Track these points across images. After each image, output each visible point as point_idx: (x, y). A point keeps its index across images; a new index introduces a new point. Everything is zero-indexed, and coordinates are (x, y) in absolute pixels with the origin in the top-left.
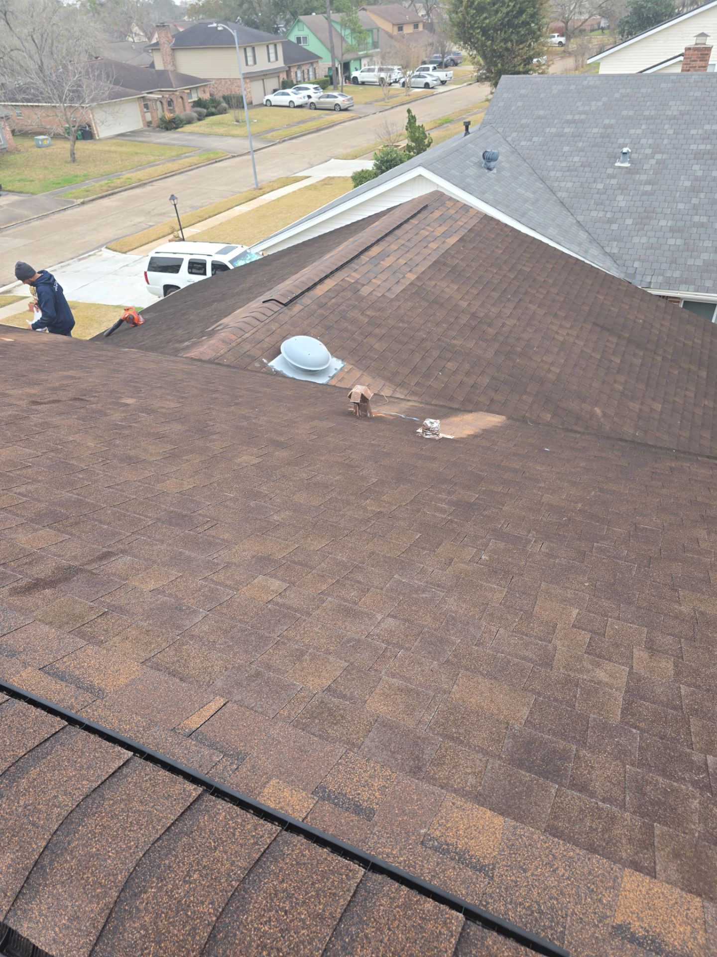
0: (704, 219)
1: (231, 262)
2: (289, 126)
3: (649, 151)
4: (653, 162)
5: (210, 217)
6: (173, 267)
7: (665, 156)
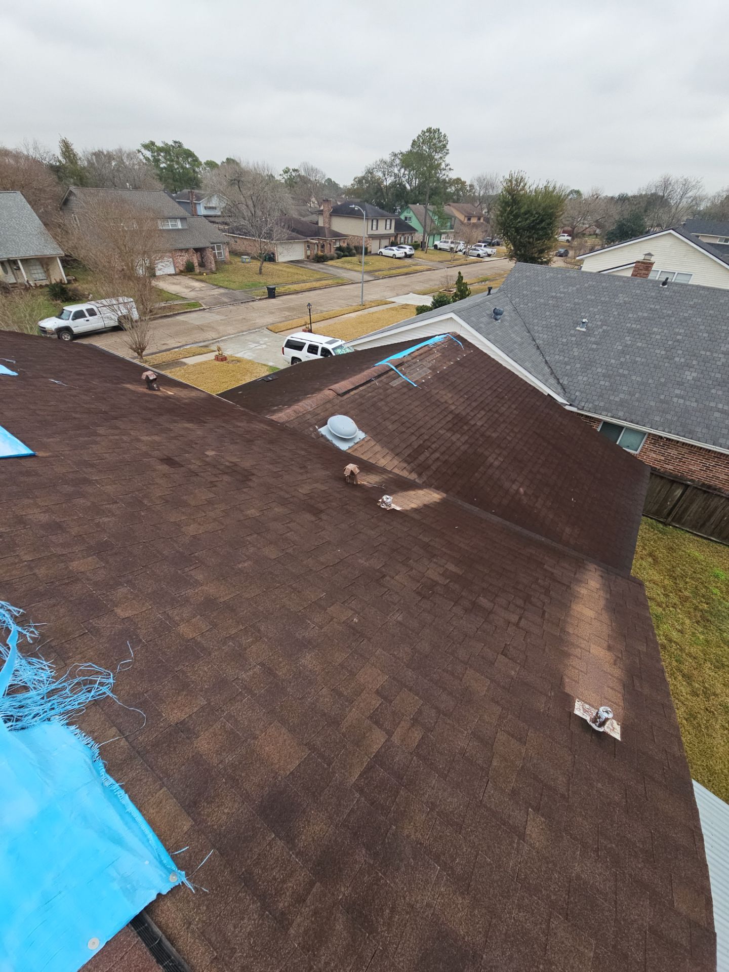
0: (626, 372)
1: (333, 349)
2: (390, 269)
3: (599, 323)
4: (601, 330)
5: (330, 318)
6: (298, 346)
7: (609, 328)
